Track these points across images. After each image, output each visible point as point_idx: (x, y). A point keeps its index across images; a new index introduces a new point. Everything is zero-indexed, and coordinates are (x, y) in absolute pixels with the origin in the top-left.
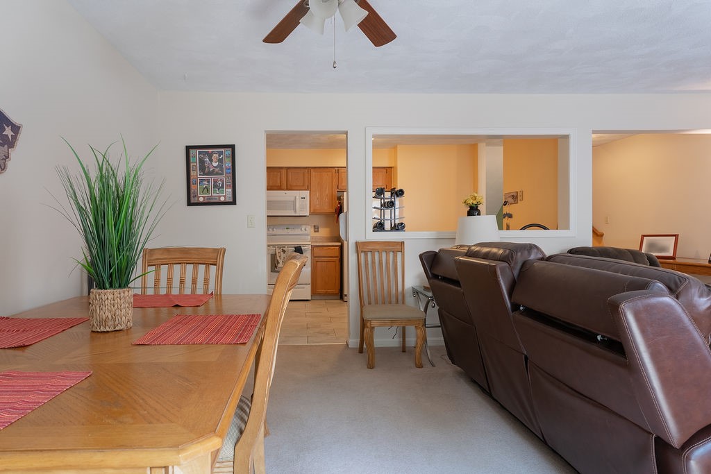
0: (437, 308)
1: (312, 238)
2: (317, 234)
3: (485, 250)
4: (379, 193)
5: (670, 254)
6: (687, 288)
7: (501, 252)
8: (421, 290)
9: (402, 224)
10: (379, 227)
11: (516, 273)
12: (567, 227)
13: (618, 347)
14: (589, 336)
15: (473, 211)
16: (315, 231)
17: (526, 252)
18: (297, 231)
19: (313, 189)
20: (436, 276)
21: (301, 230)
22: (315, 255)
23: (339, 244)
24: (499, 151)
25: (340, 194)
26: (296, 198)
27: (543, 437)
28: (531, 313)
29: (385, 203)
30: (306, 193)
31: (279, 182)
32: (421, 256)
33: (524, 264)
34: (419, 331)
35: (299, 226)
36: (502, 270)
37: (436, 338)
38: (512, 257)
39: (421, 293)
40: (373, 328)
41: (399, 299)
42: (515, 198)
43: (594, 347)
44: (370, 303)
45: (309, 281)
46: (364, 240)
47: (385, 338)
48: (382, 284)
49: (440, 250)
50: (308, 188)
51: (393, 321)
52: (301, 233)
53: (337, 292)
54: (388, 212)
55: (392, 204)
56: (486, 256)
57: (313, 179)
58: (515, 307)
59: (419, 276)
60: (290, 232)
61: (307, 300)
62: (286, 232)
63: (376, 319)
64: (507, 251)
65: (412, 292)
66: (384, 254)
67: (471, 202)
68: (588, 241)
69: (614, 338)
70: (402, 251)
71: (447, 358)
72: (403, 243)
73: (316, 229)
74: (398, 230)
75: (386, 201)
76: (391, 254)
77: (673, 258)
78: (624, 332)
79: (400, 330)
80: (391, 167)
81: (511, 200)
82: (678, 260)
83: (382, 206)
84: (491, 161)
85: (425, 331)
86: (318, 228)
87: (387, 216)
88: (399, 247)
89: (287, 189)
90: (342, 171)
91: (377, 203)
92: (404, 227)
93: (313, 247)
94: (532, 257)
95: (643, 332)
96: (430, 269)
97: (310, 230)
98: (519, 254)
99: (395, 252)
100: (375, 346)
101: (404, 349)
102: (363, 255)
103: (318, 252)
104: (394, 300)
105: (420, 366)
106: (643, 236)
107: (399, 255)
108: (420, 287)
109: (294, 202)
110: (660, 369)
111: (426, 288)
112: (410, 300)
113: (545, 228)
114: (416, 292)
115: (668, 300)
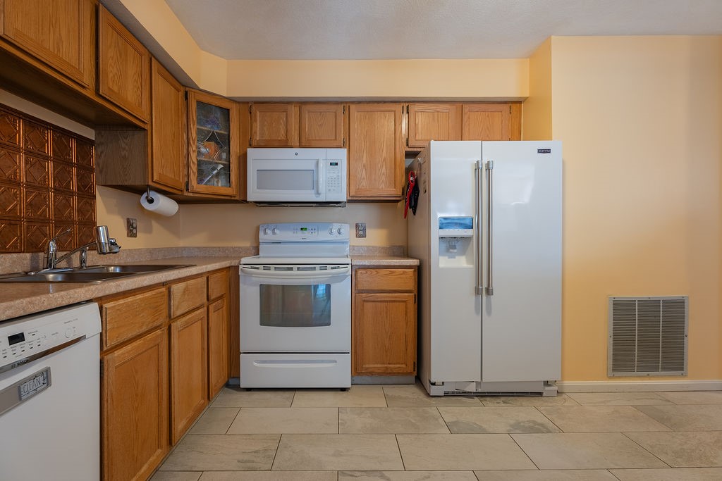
1: (352, 248)
2: (361, 242)
16: (358, 236)
18: (323, 235)
19: (354, 144)
21: (331, 233)
22: (360, 287)
23: (415, 262)
26: (317, 163)
30: (341, 155)
31: (283, 132)
35: (326, 225)
45: (347, 346)
50: (346, 144)
52: (330, 238)
53: (410, 368)
57: (355, 125)
60: (308, 236)
61: (343, 390)
62: (299, 236)
73: (361, 231)
80: (520, 102)
86: (364, 230)
89: (300, 146)
93: (356, 269)
97: (348, 232)
103: (366, 280)
109: (314, 172)
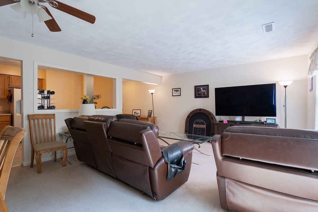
0: (73, 140)
3: (97, 118)
4: (41, 92)
5: (139, 115)
6: (154, 128)
7: (103, 119)
8: (64, 134)
9: (54, 106)
10: (41, 107)
11: (108, 125)
12: (115, 108)
13: (141, 145)
14: (132, 143)
15: (85, 102)
17: (111, 119)
20: (73, 128)
24: (92, 79)
25: (10, 89)
27: (117, 177)
28: (114, 138)
29: (44, 97)
32: (65, 120)
33: (111, 123)
34: (64, 151)
36: (104, 125)
37: (72, 152)
38: (107, 121)
39: (63, 135)
40: (41, 154)
41: (53, 139)
42: (98, 97)
43: (134, 146)
44: (37, 143)
46: (33, 114)
47: (46, 157)
48: (44, 133)
49: (74, 118)
51: (51, 150)
54: (46, 101)
55: (48, 98)
56: (97, 120)
58: (109, 137)
59: (63, 128)
63: (43, 150)
64: (105, 119)
65: (58, 135)
66: (44, 120)
67: (84, 98)
68: (120, 112)
69: (140, 143)
70: (54, 118)
71: (77, 159)
72: (54, 115)
74: (52, 109)
75: (45, 96)
76: (48, 120)
77: (140, 116)
78: (143, 141)
79: (54, 153)
80: (43, 79)
81: (96, 98)
82: (141, 117)
83: (42, 98)
84: (88, 83)
85: (67, 150)
87: (46, 102)
88: (52, 116)
90: (12, 77)
91: (40, 96)
92: (55, 108)
94: (113, 120)
95: (147, 140)
96: (70, 126)
98: (109, 119)
99: (50, 119)
100: (42, 162)
101: (55, 160)
102: (32, 121)
104: (50, 139)
105: (65, 166)
106: (133, 110)
107: (52, 120)
108: (63, 132)
110: (150, 149)
111: (66, 133)
112: (58, 139)
113: (109, 108)
114: (60, 135)
115: (151, 131)
